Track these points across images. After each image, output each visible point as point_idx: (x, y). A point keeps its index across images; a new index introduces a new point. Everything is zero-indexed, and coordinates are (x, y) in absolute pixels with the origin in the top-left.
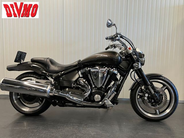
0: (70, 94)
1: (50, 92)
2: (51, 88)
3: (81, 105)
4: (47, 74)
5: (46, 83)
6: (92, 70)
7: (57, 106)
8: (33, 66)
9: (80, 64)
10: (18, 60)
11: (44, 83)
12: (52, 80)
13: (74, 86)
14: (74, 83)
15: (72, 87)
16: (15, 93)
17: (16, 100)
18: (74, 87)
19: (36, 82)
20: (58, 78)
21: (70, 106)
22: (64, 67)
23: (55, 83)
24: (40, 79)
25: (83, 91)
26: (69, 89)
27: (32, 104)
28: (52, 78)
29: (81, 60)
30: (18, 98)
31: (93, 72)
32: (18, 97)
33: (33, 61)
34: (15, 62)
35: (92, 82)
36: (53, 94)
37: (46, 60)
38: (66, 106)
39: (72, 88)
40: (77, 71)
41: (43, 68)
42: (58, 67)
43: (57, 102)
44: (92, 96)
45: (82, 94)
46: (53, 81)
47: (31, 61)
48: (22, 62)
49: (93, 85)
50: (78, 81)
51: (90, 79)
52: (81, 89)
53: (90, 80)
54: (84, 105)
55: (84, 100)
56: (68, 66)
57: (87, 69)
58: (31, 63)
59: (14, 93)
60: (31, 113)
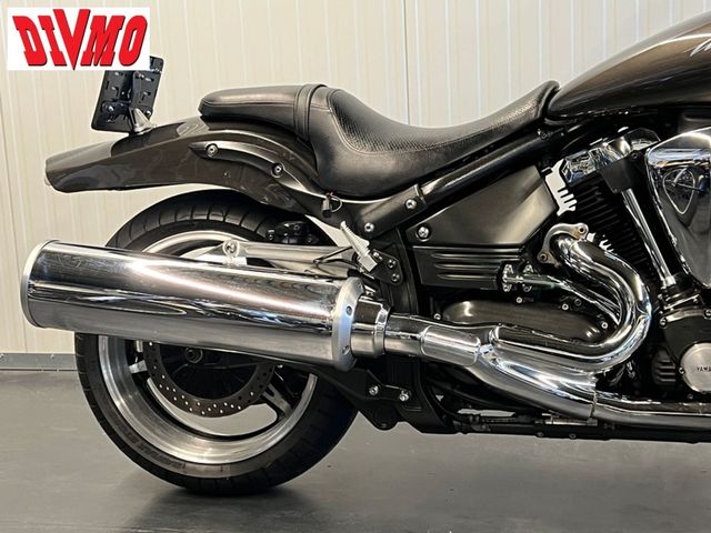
0: (494, 343)
1: (355, 332)
2: (359, 305)
3: (583, 419)
4: (326, 205)
5: (316, 264)
6: (658, 158)
7: (403, 428)
8: (220, 151)
9: (555, 116)
10: (114, 115)
11: (302, 268)
12: (362, 245)
13: (519, 285)
14: (516, 258)
15: (506, 289)
16: (111, 339)
17: (123, 391)
18: (518, 289)
19: (252, 261)
20: (404, 227)
21: (496, 427)
22: (435, 149)
23: (381, 266)
24: (277, 239)
25: (591, 315)
26: (486, 306)
27: (228, 412)
28: (357, 229)
29: (562, 86)
30: (134, 375)
31: (664, 170)
32: (134, 368)
33: (215, 114)
34: (93, 127)
35: (654, 250)
36: (379, 340)
37: (302, 102)
38: (467, 426)
39: (509, 299)
40: (533, 173)
41: (286, 160)
42: (395, 146)
43: (404, 397)
44: (664, 357)
45: (585, 340)
46: (366, 252)
47: (204, 118)
48: (139, 129)
49: (665, 268)
50: (546, 246)
51: (641, 221)
52: (571, 303)
53: (636, 231)
54: (601, 421)
55: (603, 383)
56: (464, 135)
57: (611, 152)
58: (204, 129)
59: (103, 345)
60: (227, 475)
